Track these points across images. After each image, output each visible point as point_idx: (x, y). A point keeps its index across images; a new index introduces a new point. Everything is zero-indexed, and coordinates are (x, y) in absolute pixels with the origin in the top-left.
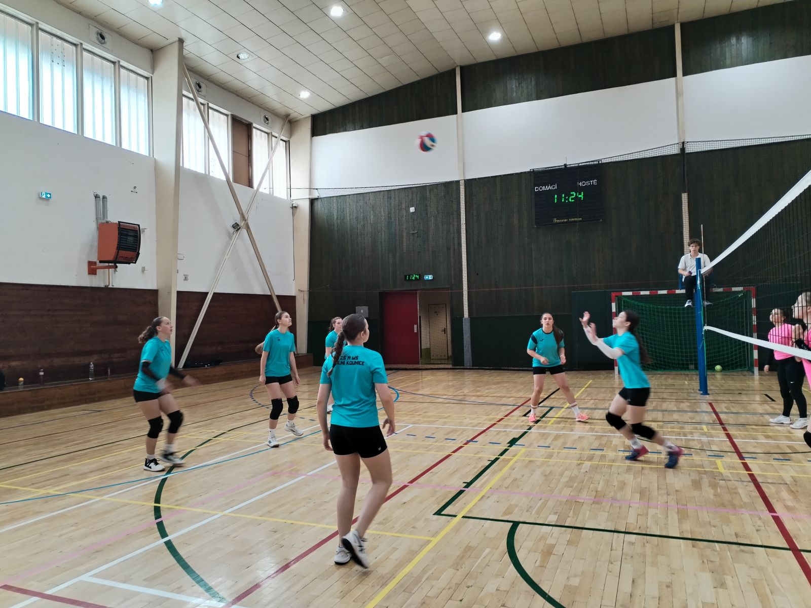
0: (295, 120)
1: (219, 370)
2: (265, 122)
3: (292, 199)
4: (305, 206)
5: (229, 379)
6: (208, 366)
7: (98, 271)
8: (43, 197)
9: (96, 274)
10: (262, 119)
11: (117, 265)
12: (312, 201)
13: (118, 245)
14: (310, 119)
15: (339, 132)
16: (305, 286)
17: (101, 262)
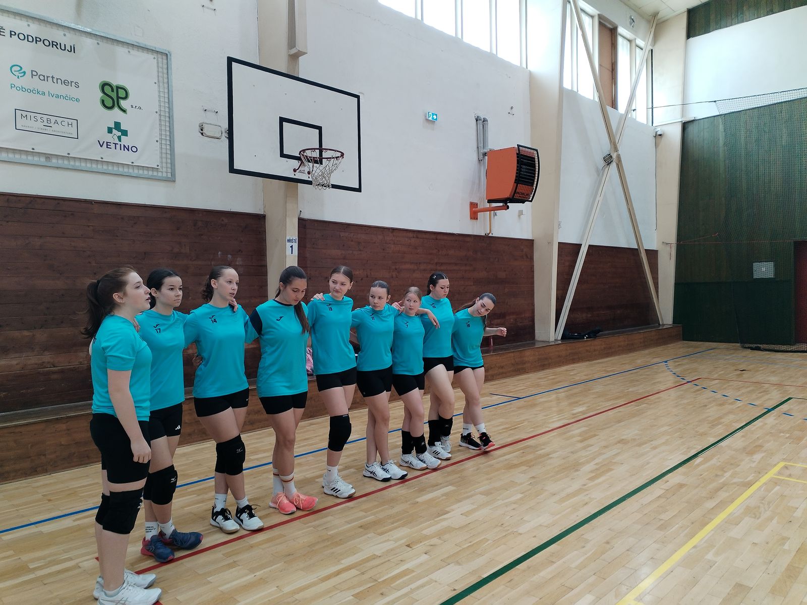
0: (665, 18)
1: (597, 344)
2: (631, 24)
3: (654, 125)
4: (675, 133)
5: (608, 355)
6: (587, 338)
7: (480, 215)
8: (430, 119)
9: (477, 219)
10: (629, 20)
11: (508, 204)
12: (685, 126)
13: (516, 176)
14: (686, 14)
15: (731, 25)
16: (672, 238)
17: (490, 201)
